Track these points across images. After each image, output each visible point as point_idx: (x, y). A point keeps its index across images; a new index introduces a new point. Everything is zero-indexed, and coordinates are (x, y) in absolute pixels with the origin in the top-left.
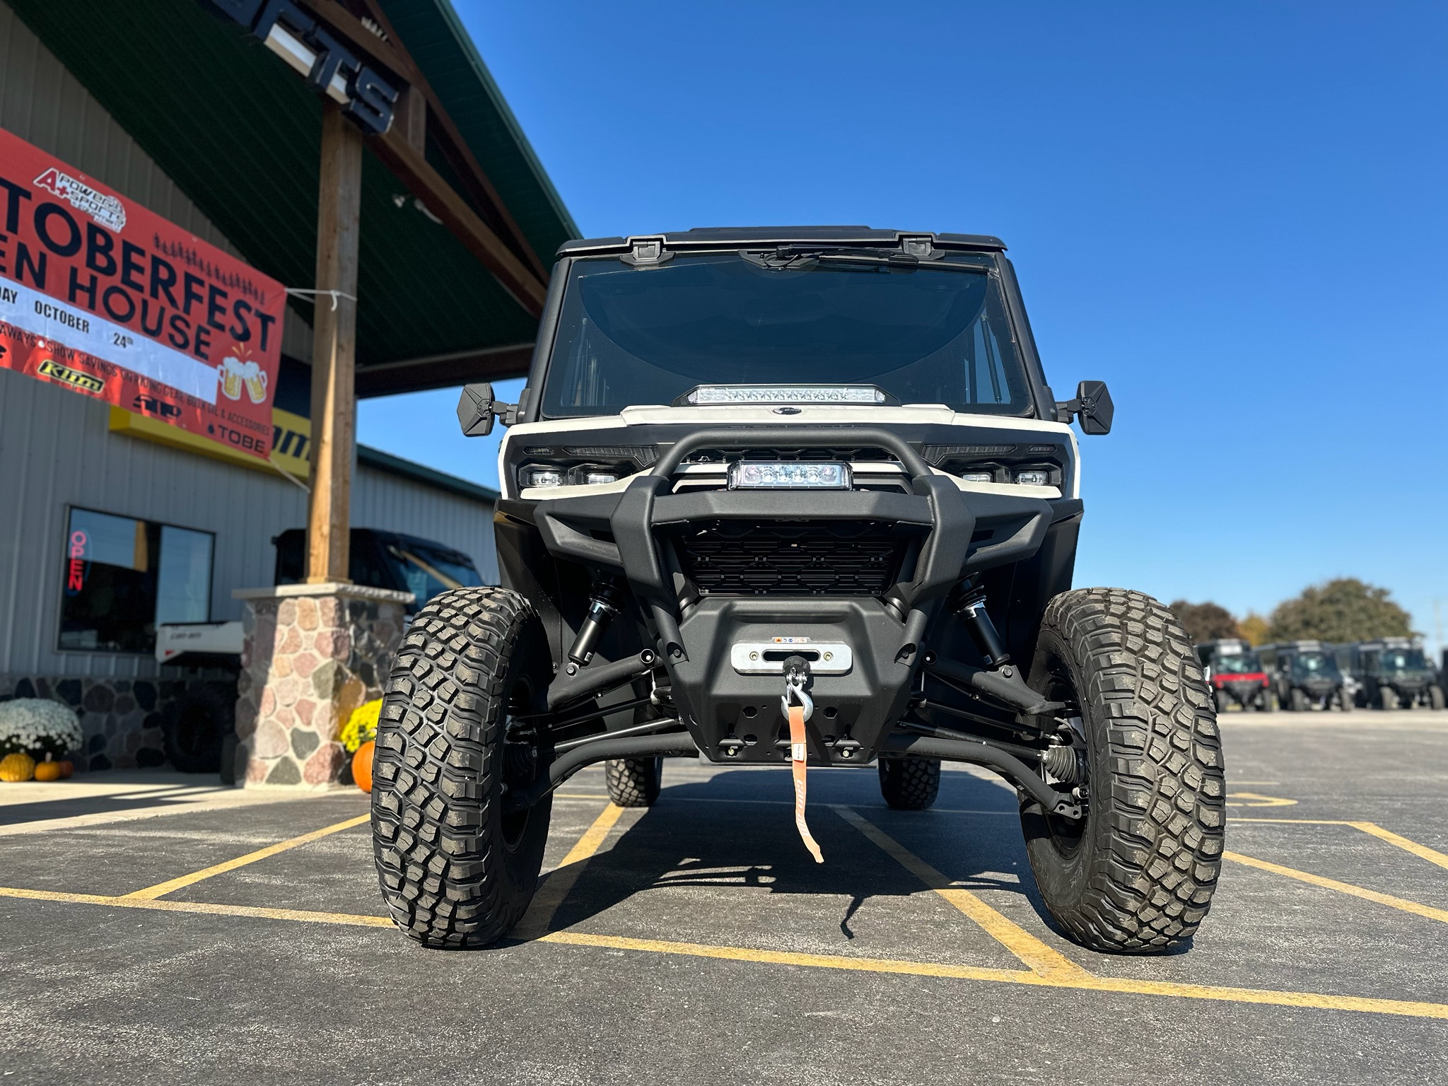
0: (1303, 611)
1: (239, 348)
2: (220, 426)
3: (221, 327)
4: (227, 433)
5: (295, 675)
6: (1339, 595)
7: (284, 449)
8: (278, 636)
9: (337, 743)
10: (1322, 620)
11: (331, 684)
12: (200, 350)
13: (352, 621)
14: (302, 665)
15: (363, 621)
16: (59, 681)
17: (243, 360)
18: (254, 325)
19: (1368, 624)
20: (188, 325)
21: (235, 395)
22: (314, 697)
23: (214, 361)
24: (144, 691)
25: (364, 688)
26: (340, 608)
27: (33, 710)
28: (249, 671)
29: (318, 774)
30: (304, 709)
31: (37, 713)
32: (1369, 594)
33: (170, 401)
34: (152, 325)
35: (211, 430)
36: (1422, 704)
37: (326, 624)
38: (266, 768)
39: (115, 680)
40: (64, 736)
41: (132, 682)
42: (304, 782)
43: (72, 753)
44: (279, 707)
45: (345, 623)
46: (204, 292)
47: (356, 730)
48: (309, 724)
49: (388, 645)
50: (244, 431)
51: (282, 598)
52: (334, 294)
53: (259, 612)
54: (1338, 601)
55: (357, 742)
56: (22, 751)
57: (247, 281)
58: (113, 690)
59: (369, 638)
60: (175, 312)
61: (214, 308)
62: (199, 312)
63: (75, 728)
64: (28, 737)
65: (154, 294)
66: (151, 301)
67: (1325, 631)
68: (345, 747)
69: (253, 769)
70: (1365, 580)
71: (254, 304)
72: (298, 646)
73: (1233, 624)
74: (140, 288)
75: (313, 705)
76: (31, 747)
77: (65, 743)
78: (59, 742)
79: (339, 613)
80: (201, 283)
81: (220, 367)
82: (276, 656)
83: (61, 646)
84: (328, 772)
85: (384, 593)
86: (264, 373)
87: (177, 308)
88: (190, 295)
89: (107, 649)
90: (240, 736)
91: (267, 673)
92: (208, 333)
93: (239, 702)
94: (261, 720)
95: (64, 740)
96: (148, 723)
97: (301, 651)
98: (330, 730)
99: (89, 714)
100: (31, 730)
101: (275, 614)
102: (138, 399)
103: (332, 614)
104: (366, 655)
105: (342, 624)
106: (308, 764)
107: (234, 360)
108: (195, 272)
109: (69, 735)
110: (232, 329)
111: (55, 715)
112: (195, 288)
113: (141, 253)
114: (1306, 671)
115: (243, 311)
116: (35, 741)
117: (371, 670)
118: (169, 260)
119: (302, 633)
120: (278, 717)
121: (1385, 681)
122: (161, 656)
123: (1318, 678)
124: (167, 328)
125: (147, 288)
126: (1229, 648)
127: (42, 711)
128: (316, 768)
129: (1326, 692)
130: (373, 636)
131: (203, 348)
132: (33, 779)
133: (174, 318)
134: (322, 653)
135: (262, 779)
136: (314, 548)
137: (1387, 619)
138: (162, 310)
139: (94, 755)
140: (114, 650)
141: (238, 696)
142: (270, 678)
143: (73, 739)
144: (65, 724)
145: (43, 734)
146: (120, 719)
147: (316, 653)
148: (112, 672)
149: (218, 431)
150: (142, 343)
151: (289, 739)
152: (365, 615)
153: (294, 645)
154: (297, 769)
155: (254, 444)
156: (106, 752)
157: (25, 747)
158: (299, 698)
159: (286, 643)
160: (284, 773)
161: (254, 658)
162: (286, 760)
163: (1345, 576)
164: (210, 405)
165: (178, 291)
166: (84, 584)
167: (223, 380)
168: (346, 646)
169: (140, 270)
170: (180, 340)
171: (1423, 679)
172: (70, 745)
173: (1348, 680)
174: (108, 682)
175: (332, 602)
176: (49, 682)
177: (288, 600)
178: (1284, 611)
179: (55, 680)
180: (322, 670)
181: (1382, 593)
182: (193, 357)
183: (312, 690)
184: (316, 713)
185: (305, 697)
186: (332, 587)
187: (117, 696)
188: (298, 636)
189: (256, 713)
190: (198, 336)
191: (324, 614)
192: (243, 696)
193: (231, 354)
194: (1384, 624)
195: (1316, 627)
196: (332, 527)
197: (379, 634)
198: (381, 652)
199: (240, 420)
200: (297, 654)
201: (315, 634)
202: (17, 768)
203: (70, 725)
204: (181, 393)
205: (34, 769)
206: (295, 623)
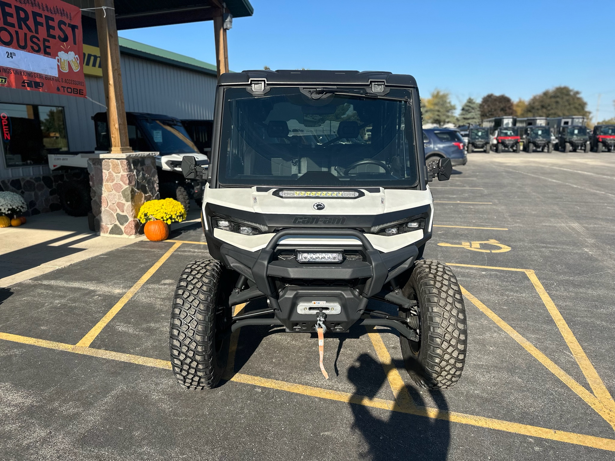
0: (542, 101)
1: (64, 46)
2: (62, 87)
3: (54, 37)
4: (65, 89)
5: (114, 192)
6: (559, 94)
7: (88, 64)
8: (104, 175)
9: (136, 219)
10: (549, 105)
11: (130, 195)
12: (47, 51)
13: (134, 168)
14: (117, 187)
15: (139, 167)
16: (11, 181)
17: (67, 52)
18: (69, 31)
19: (568, 107)
20: (39, 40)
21: (66, 70)
22: (124, 201)
23: (54, 55)
24: (47, 180)
25: (143, 195)
26: (129, 164)
27: (4, 198)
28: (94, 189)
29: (130, 231)
30: (120, 206)
31: (6, 199)
32: (572, 93)
33: (38, 80)
34: (22, 44)
35: (58, 89)
36: (581, 149)
37: (123, 170)
38: (108, 228)
39: (34, 177)
40: (19, 207)
41: (41, 177)
42: (124, 234)
43: (24, 213)
44: (109, 205)
45: (132, 170)
46: (42, 20)
47: (143, 215)
48: (123, 212)
49: (151, 175)
50: (73, 86)
51: (104, 159)
52: (104, 8)
53: (94, 164)
54: (558, 97)
55: (144, 220)
56: (3, 215)
57: (62, 9)
58: (34, 182)
59: (142, 174)
60: (31, 34)
61: (49, 28)
62: (43, 32)
63: (23, 203)
64: (5, 209)
65: (20, 28)
66: (20, 31)
67: (549, 110)
68: (140, 220)
69: (103, 228)
70: (571, 88)
71: (67, 21)
72: (113, 180)
73: (512, 105)
74: (13, 25)
75: (124, 204)
76: (7, 213)
77: (20, 210)
78: (18, 210)
79: (129, 166)
80: (40, 16)
81: (57, 58)
82: (104, 183)
83: (8, 166)
84: (134, 231)
85: (146, 153)
86: (77, 56)
87: (33, 32)
88: (37, 24)
89: (27, 164)
90: (95, 215)
91: (101, 190)
92: (48, 41)
93: (92, 201)
94: (103, 209)
95: (19, 209)
96: (51, 193)
97: (115, 182)
98: (132, 215)
99: (26, 193)
100: (5, 207)
101: (101, 165)
102: (24, 82)
103: (126, 167)
104: (143, 181)
105: (130, 170)
106: (125, 227)
107: (63, 52)
108: (37, 10)
109: (21, 207)
110: (59, 37)
111: (14, 199)
112: (39, 19)
113: (10, 6)
114: (537, 134)
115: (63, 26)
116: (8, 211)
117: (146, 187)
118: (23, 6)
119: (114, 174)
120: (110, 208)
121: (568, 140)
122: (52, 167)
123: (541, 138)
124: (29, 43)
125: (16, 25)
126: (508, 121)
127: (7, 198)
128: (129, 230)
129: (543, 145)
130: (144, 173)
131: (48, 50)
132: (11, 226)
133: (32, 37)
134: (124, 183)
135: (107, 232)
136: (113, 134)
137: (577, 105)
138: (26, 34)
139: (32, 209)
140: (31, 164)
141: (92, 199)
142: (103, 192)
143: (23, 208)
144: (18, 202)
145: (11, 207)
146: (39, 193)
147: (122, 183)
148: (32, 174)
149: (61, 89)
150: (20, 54)
151: (116, 217)
152: (139, 165)
153: (111, 179)
154: (121, 229)
155: (78, 91)
156: (37, 207)
157: (5, 213)
158: (117, 201)
159: (108, 178)
160: (116, 230)
161: (95, 184)
162: (116, 225)
163: (563, 85)
164: (56, 77)
165: (31, 23)
166: (11, 137)
167: (59, 64)
168: (134, 179)
169: (11, 15)
170: (36, 48)
171: (584, 139)
172: (22, 210)
173: (553, 138)
174: (31, 178)
175: (125, 162)
176: (7, 182)
177: (106, 160)
178: (534, 100)
179: (9, 181)
180: (125, 190)
181: (577, 93)
182: (44, 56)
183: (122, 198)
184: (125, 208)
185: (120, 201)
186: (124, 156)
187: (36, 184)
188: (112, 175)
189: (100, 206)
190: (44, 44)
191: (122, 167)
192: (93, 199)
193: (61, 50)
194: (575, 108)
195: (546, 108)
196: (119, 125)
197: (147, 172)
198: (148, 179)
199: (70, 82)
200: (114, 183)
201: (120, 175)
202: (3, 222)
203: (21, 202)
204: (42, 74)
205: (10, 222)
206: (111, 170)
